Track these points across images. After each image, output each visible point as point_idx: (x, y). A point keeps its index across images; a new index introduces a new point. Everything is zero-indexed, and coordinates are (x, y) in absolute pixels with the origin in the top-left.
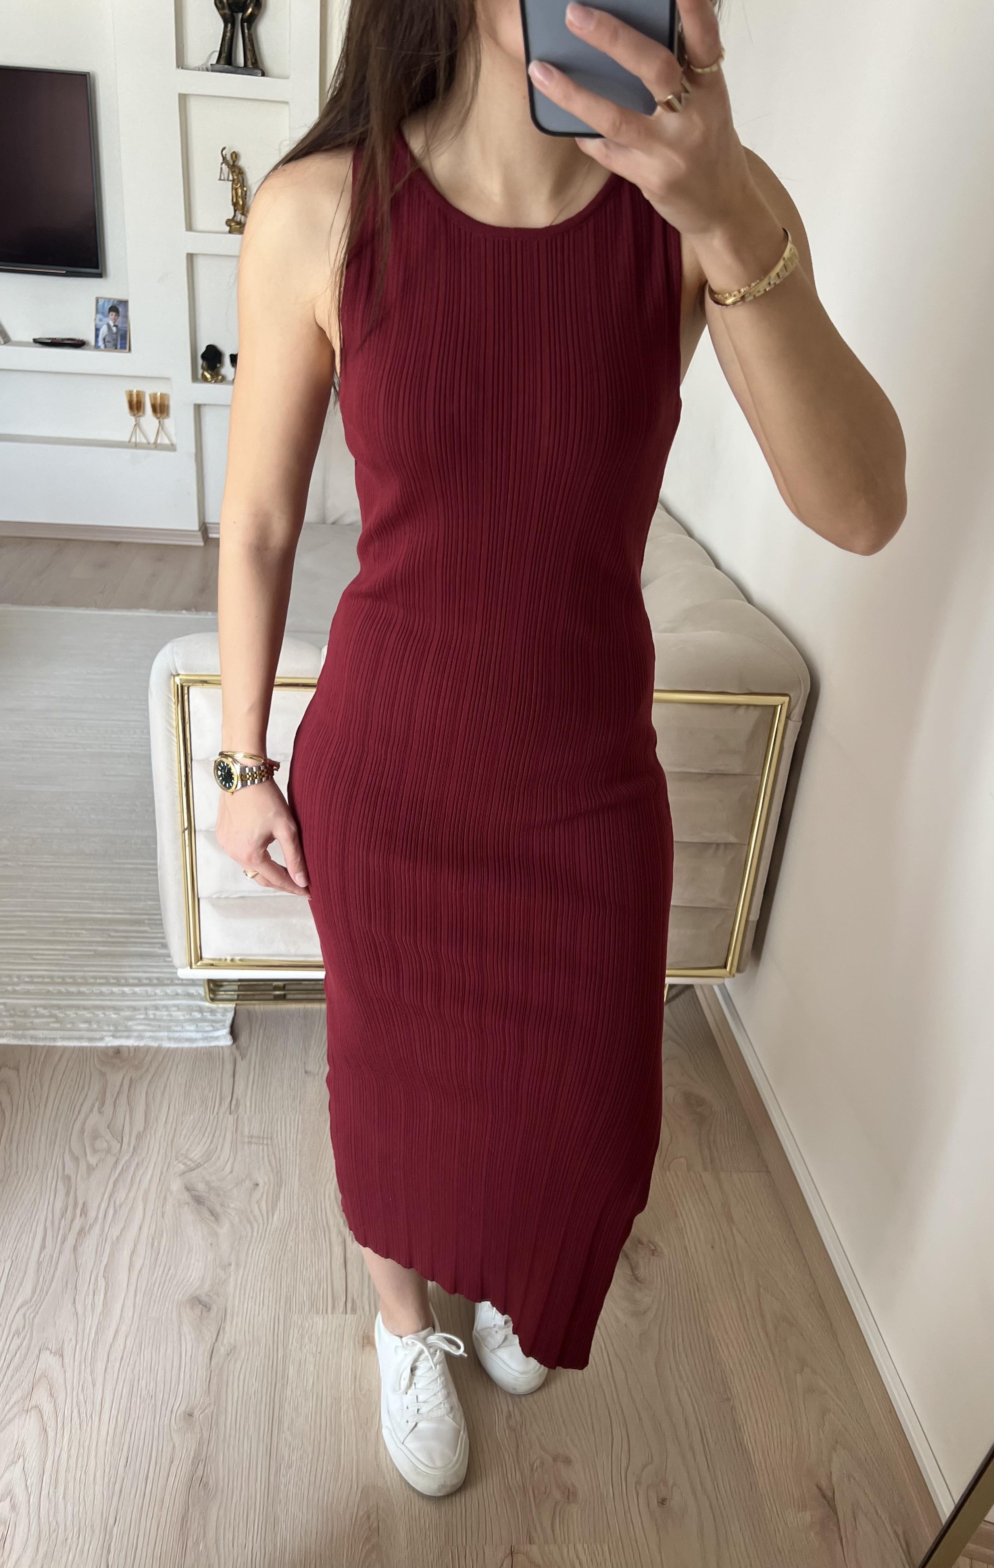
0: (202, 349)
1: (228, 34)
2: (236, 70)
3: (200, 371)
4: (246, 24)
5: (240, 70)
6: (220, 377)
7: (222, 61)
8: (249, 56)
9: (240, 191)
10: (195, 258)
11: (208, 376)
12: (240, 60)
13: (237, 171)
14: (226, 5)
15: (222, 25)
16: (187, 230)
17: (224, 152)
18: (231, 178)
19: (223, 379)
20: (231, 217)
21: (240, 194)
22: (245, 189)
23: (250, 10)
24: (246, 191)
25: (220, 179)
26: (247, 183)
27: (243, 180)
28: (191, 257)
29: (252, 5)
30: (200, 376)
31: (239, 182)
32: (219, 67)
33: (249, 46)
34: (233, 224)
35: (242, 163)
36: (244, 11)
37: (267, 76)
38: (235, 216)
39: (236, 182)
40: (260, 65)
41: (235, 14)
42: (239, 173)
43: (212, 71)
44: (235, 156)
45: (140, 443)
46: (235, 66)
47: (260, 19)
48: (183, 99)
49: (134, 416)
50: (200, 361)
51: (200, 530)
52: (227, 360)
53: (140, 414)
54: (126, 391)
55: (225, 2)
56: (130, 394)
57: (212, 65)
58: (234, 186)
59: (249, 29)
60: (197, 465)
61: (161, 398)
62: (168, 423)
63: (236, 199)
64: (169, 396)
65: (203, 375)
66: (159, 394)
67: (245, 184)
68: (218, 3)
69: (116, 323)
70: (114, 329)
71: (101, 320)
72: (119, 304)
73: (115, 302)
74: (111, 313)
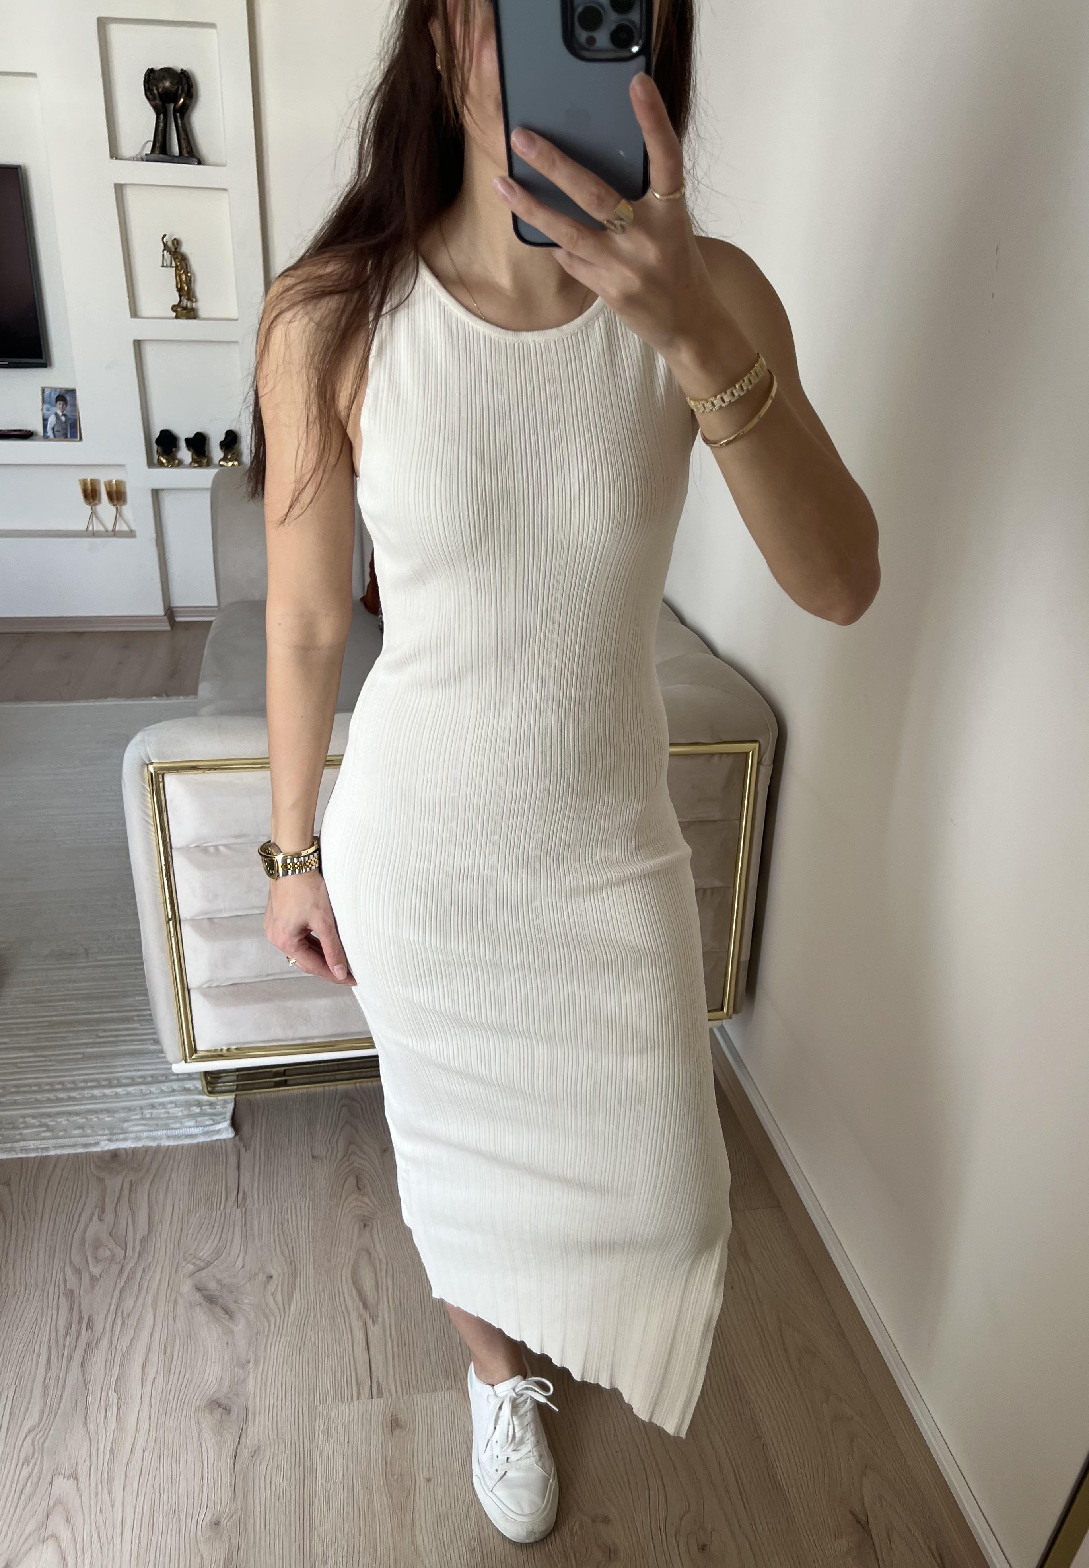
0: (156, 434)
1: (161, 125)
2: (172, 159)
3: (156, 456)
4: (178, 114)
5: (176, 159)
6: (177, 461)
7: (157, 151)
8: (184, 145)
9: (184, 277)
10: (142, 345)
11: (164, 461)
13: (180, 257)
14: (157, 96)
15: (153, 116)
16: (132, 317)
17: (165, 239)
18: (174, 264)
19: (180, 464)
20: (176, 303)
21: (184, 280)
22: (189, 274)
23: (182, 101)
24: (190, 277)
25: (163, 266)
26: (190, 267)
27: (187, 265)
28: (138, 344)
29: (183, 95)
30: (156, 461)
31: (182, 268)
32: (154, 156)
33: (183, 136)
34: (179, 309)
35: (185, 249)
36: (175, 99)
37: (204, 164)
38: (180, 301)
39: (179, 268)
40: (195, 153)
41: (167, 105)
42: (182, 259)
43: (147, 161)
44: (177, 242)
45: (97, 531)
46: (170, 156)
47: (192, 109)
48: (119, 189)
49: (89, 504)
50: (155, 447)
51: (165, 615)
52: (183, 444)
53: (96, 502)
54: (80, 480)
55: (156, 92)
56: (84, 483)
57: (146, 154)
58: (178, 272)
59: (182, 118)
60: (159, 550)
61: (116, 485)
62: (126, 509)
63: (181, 285)
64: (125, 483)
65: (159, 460)
66: (114, 481)
67: (189, 270)
68: (148, 94)
69: (65, 412)
70: (63, 418)
71: (48, 410)
72: (66, 393)
73: (63, 391)
74: (58, 403)
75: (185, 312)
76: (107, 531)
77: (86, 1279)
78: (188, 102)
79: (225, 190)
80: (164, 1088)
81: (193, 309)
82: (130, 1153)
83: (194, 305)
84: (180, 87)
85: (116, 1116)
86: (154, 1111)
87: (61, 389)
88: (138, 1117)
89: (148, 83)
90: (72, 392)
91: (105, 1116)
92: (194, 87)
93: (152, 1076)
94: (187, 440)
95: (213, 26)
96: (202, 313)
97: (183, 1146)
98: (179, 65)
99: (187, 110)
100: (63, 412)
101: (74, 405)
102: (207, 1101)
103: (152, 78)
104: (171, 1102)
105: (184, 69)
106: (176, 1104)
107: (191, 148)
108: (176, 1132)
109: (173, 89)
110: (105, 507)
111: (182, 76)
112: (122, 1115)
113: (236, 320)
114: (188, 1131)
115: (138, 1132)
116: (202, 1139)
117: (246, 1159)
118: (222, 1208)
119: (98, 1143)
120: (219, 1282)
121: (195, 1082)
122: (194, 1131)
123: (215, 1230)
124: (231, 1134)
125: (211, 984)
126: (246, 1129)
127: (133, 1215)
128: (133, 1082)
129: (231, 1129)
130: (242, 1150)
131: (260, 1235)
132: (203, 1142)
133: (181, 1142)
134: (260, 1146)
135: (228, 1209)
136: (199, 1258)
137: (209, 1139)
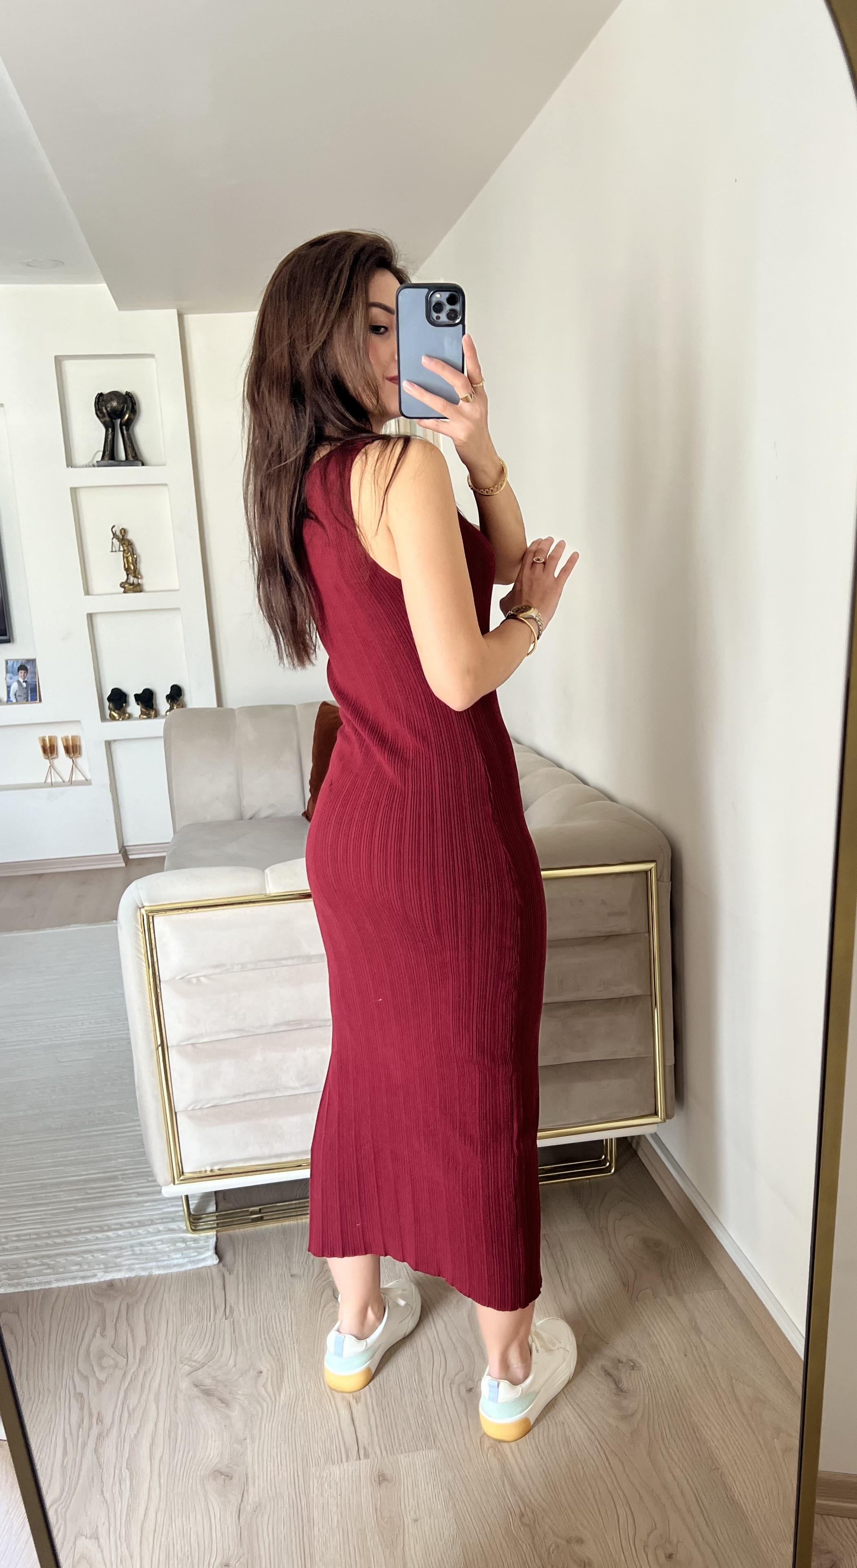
0: (107, 693)
1: (110, 437)
2: (120, 464)
3: (108, 712)
4: (124, 427)
5: (122, 463)
6: (127, 715)
7: (106, 458)
8: (129, 451)
9: (130, 558)
10: (94, 618)
11: (116, 715)
12: (122, 455)
13: (127, 543)
14: (106, 414)
15: (104, 430)
16: (85, 595)
17: (114, 530)
18: (122, 549)
19: (130, 717)
20: (124, 580)
21: (131, 561)
22: (135, 556)
23: (127, 416)
24: (136, 558)
25: (112, 551)
26: (136, 551)
27: (133, 549)
28: (90, 616)
29: (128, 412)
30: (108, 716)
31: (129, 551)
32: (104, 462)
33: (128, 444)
34: (126, 586)
35: (130, 536)
36: (121, 415)
37: (147, 465)
38: (128, 579)
39: (126, 552)
40: (139, 457)
41: (114, 420)
42: (129, 545)
43: (98, 466)
44: (124, 531)
45: (55, 783)
46: (117, 461)
47: (136, 422)
48: (74, 491)
49: (48, 758)
50: (107, 703)
51: (120, 853)
52: (132, 700)
53: (55, 756)
54: (39, 738)
55: (105, 411)
56: (44, 740)
57: (97, 462)
58: (125, 555)
59: (127, 430)
60: (112, 795)
61: (72, 740)
62: (81, 761)
63: (128, 565)
64: (80, 739)
65: (111, 715)
66: (70, 737)
67: (135, 553)
68: (98, 413)
69: (26, 679)
70: (24, 685)
71: (11, 678)
72: (27, 663)
73: (24, 661)
74: (20, 672)
75: (132, 587)
76: (64, 782)
77: (93, 1382)
78: (132, 417)
79: (166, 485)
80: (150, 1230)
81: (139, 585)
82: (124, 1282)
83: (140, 581)
84: (126, 406)
85: (109, 1254)
86: (144, 1248)
87: (23, 660)
88: (130, 1253)
89: (98, 404)
90: (33, 661)
91: (100, 1254)
92: (137, 404)
93: (139, 1222)
94: (136, 696)
95: (152, 356)
96: (146, 587)
97: (172, 1274)
98: (123, 390)
99: (132, 422)
100: (24, 679)
101: (35, 673)
102: (190, 1238)
103: (101, 400)
104: (158, 1240)
105: (128, 391)
106: (162, 1241)
107: (136, 453)
108: (165, 1263)
109: (120, 407)
110: (62, 760)
111: (127, 397)
112: (115, 1253)
113: (178, 590)
114: (175, 1262)
115: (129, 1265)
116: (189, 1267)
117: (230, 1279)
118: (211, 1321)
119: (95, 1276)
120: (214, 1378)
121: (178, 1223)
122: (181, 1261)
123: (207, 1338)
124: (215, 1260)
125: (196, 1106)
126: (228, 1257)
127: (132, 1331)
128: (122, 1227)
129: (215, 1256)
130: (227, 1274)
131: (248, 1340)
132: (190, 1270)
133: (170, 1271)
134: (243, 1270)
135: (217, 1321)
136: (195, 1361)
137: (195, 1267)
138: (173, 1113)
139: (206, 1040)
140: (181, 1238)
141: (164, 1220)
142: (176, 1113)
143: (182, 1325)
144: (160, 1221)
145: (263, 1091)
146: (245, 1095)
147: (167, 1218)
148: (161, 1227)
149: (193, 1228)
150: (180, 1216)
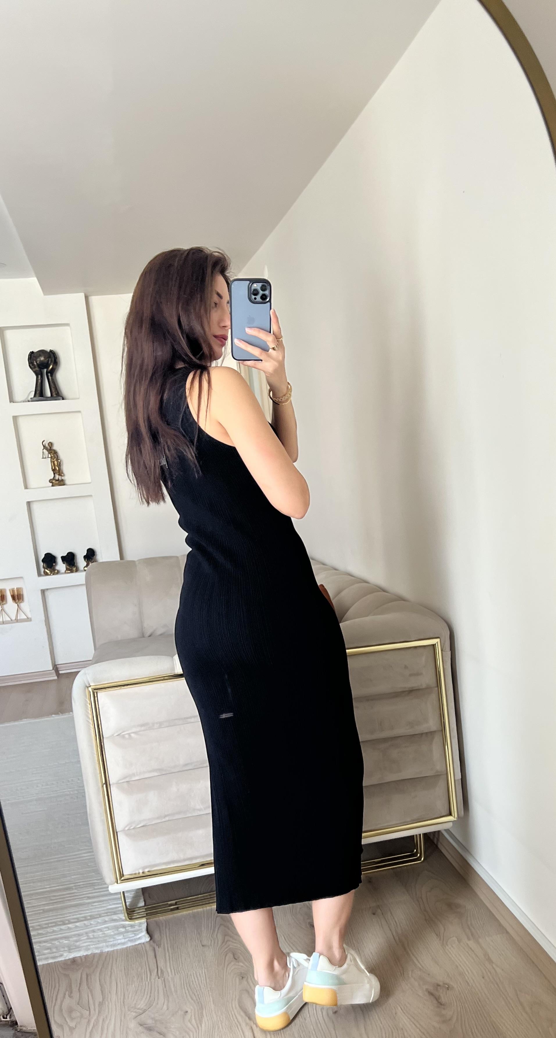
0: (42, 556)
1: (40, 381)
2: (47, 399)
3: (42, 570)
4: (49, 374)
5: (49, 399)
6: (56, 571)
7: (37, 395)
8: (53, 390)
10: (31, 505)
11: (48, 572)
12: (48, 394)
14: (36, 366)
15: (35, 377)
16: (25, 489)
19: (58, 572)
23: (51, 367)
28: (29, 503)
29: (52, 364)
30: (42, 573)
32: (35, 399)
33: (52, 385)
36: (47, 366)
37: (65, 399)
40: (60, 394)
41: (42, 370)
43: (32, 401)
45: (5, 621)
46: (45, 397)
47: (57, 370)
48: (15, 418)
50: (41, 564)
51: (53, 669)
52: (59, 561)
53: (4, 602)
55: (35, 364)
57: (31, 398)
60: (47, 628)
61: (17, 590)
62: (24, 605)
64: (22, 589)
65: (44, 571)
66: (15, 588)
68: (31, 365)
76: (12, 620)
77: (66, 1029)
78: (55, 367)
79: (79, 412)
80: (99, 921)
82: (84, 958)
85: (71, 939)
86: (95, 934)
88: (85, 938)
89: (30, 359)
91: (64, 940)
92: (58, 358)
93: (90, 916)
94: (62, 558)
95: (67, 325)
97: (117, 950)
98: (48, 349)
99: (54, 371)
102: (129, 924)
103: (32, 356)
104: (106, 928)
105: (52, 349)
106: (108, 928)
107: (58, 392)
108: (112, 943)
109: (46, 361)
110: (10, 605)
111: (51, 353)
112: (75, 939)
113: (91, 483)
114: (119, 941)
115: (87, 946)
116: (130, 944)
117: (159, 951)
118: (148, 980)
119: (61, 955)
120: (153, 1019)
121: (119, 915)
122: (123, 941)
123: (146, 993)
124: (148, 939)
125: (130, 827)
126: (156, 936)
127: (91, 992)
128: (78, 920)
129: (147, 936)
130: (157, 948)
131: (176, 991)
132: (130, 946)
133: (115, 948)
134: (167, 944)
135: (153, 980)
136: (139, 1009)
137: (133, 944)
138: (115, 833)
139: (137, 778)
140: (122, 925)
141: (108, 914)
142: (117, 832)
143: (127, 985)
144: (106, 915)
145: (179, 813)
146: (166, 816)
147: (109, 912)
148: (107, 919)
149: (130, 918)
150: (119, 910)
